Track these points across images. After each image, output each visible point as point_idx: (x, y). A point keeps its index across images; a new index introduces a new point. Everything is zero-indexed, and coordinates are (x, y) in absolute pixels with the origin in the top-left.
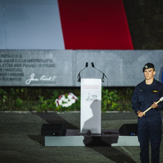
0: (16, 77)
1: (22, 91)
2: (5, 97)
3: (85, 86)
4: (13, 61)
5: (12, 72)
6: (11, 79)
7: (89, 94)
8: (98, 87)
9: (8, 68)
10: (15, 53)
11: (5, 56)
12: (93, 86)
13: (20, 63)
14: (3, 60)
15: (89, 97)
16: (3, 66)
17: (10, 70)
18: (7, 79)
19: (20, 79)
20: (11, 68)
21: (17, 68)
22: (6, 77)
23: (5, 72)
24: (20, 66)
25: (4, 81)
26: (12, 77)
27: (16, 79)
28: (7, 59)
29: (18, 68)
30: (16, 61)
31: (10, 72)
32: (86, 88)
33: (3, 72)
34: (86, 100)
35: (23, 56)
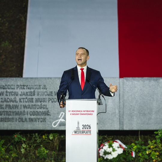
0: (39, 117)
1: (51, 138)
2: (24, 146)
3: (72, 111)
4: (34, 95)
5: (32, 110)
6: (31, 120)
7: (78, 123)
8: (92, 113)
9: (27, 104)
10: (37, 83)
11: (23, 87)
12: (84, 111)
13: (44, 97)
14: (20, 93)
15: (78, 128)
16: (20, 101)
17: (29, 107)
18: (26, 119)
19: (44, 120)
20: (31, 104)
21: (39, 104)
22: (24, 117)
23: (23, 110)
24: (44, 101)
25: (21, 123)
26: (32, 117)
27: (39, 119)
28: (26, 91)
29: (41, 105)
30: (38, 95)
31: (29, 110)
32: (73, 114)
33: (20, 110)
34: (74, 133)
35: (47, 87)
